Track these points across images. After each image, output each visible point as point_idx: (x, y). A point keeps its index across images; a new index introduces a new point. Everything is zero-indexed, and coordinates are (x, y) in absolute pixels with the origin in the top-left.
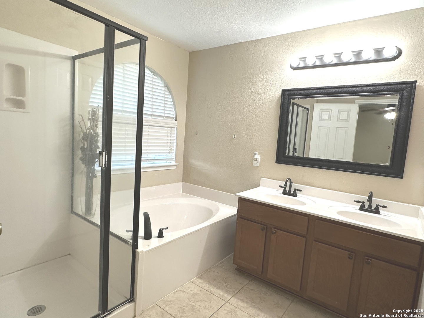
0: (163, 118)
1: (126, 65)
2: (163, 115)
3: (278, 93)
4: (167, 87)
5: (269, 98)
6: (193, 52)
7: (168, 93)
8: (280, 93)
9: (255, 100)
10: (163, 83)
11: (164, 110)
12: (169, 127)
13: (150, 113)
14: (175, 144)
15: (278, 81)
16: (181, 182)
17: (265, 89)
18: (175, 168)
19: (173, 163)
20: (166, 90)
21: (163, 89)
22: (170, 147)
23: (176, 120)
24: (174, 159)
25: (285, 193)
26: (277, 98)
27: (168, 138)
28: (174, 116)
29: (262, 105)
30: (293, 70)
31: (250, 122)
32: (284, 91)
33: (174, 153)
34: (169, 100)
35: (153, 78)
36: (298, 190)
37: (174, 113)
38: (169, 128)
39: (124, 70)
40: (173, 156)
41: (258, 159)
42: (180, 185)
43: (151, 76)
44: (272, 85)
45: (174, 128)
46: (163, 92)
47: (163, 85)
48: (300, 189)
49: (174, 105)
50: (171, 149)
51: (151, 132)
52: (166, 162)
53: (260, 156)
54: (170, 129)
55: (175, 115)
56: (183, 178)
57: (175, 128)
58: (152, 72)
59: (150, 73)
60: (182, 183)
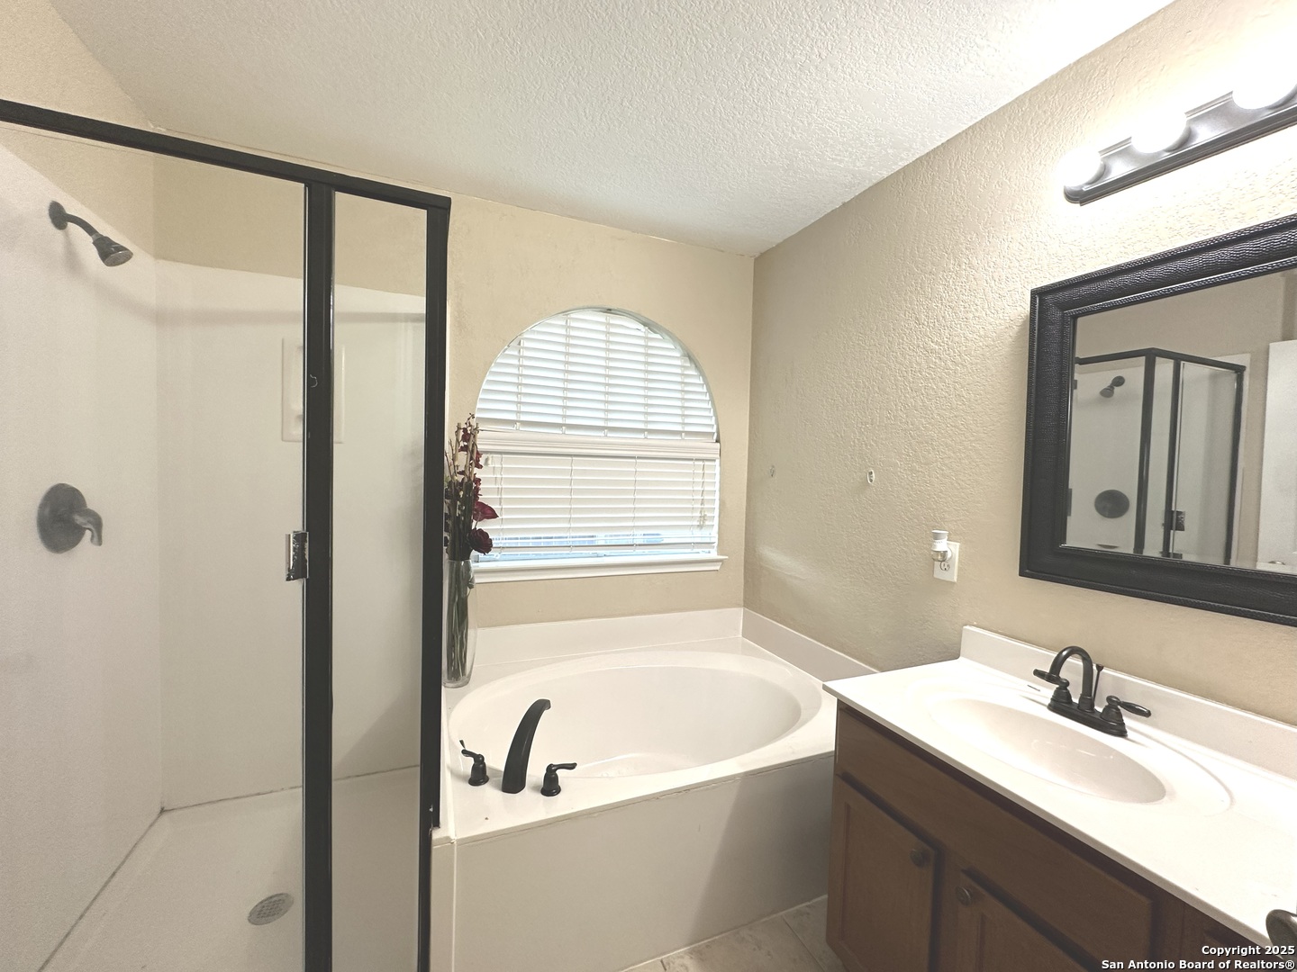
0: (679, 438)
1: (573, 316)
2: (679, 428)
3: (1019, 309)
4: (689, 356)
5: (982, 333)
6: (763, 255)
7: (693, 372)
8: (1023, 308)
9: (934, 350)
10: (679, 347)
11: (683, 415)
12: (697, 460)
13: (642, 426)
14: (717, 505)
15: (1017, 264)
16: (738, 605)
17: (967, 305)
18: (718, 568)
19: (714, 555)
20: (688, 365)
21: (678, 362)
22: (701, 512)
23: (717, 441)
24: (716, 545)
25: (1061, 704)
26: (1016, 329)
27: (695, 489)
28: (714, 430)
29: (956, 364)
30: (1078, 205)
31: (919, 429)
32: (1039, 295)
33: (716, 528)
34: (700, 389)
35: (646, 338)
36: (1132, 708)
37: (713, 421)
38: (697, 463)
39: (568, 327)
40: (712, 534)
41: (949, 555)
42: (737, 615)
43: (642, 334)
44: (993, 284)
45: (715, 460)
46: (679, 371)
47: (678, 354)
48: (1145, 705)
49: (712, 400)
50: (703, 518)
51: (643, 473)
52: (689, 550)
53: (958, 544)
54: (701, 463)
55: (715, 427)
56: (745, 597)
57: (718, 461)
58: (645, 325)
59: (641, 327)
60: (740, 611)
